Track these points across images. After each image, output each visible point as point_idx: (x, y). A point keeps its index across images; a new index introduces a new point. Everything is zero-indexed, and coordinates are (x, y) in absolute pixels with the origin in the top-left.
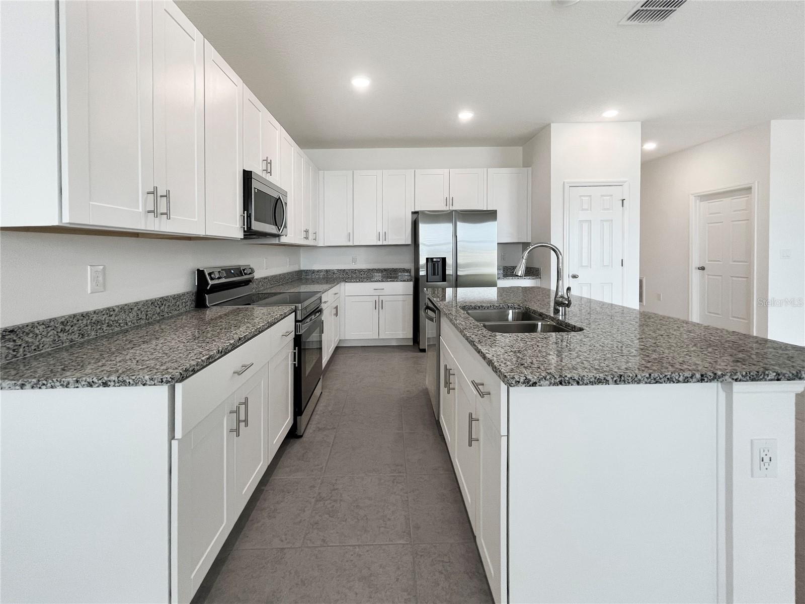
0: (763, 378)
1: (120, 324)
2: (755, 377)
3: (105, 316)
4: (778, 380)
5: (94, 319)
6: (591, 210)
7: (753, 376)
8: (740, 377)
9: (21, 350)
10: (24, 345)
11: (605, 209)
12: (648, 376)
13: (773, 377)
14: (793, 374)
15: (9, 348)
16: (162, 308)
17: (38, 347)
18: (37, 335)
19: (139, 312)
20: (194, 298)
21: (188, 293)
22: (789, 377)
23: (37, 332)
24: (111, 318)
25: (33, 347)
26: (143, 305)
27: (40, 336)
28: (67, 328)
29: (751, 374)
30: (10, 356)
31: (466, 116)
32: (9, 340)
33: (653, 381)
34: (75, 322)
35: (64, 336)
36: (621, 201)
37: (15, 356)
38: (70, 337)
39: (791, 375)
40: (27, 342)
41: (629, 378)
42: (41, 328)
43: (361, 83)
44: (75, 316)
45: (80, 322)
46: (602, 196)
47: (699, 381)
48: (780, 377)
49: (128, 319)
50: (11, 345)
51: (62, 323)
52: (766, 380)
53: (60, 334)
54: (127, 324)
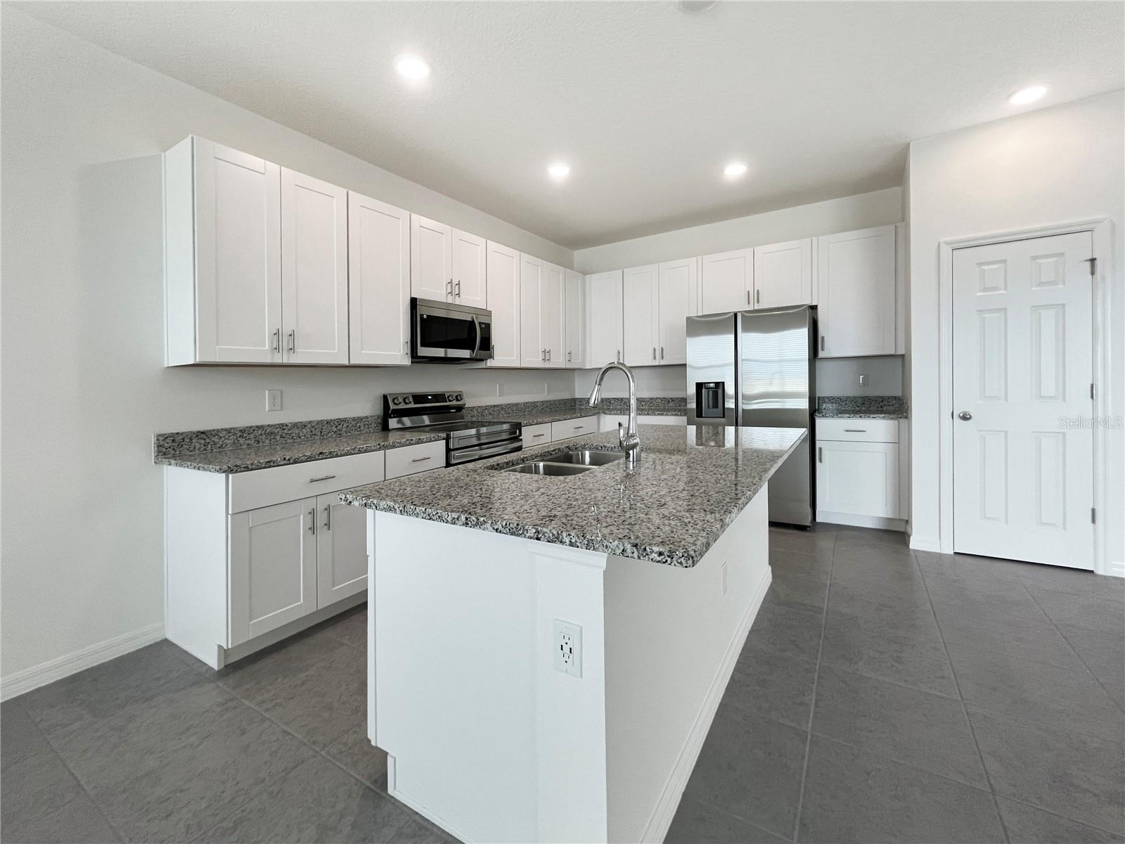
0: (523, 533)
1: (292, 437)
2: (515, 530)
3: (279, 429)
4: (538, 539)
5: (268, 431)
6: (1006, 289)
7: (512, 529)
8: (500, 528)
9: (209, 446)
10: (212, 443)
11: (1041, 284)
12: (424, 510)
13: (532, 535)
14: (553, 535)
15: (200, 444)
16: (339, 428)
17: (222, 445)
18: (221, 437)
19: (313, 429)
20: (380, 421)
21: (371, 416)
22: (549, 537)
23: (221, 435)
24: (284, 431)
25: (218, 446)
26: (318, 423)
27: (223, 439)
28: (245, 435)
29: (511, 526)
30: (202, 449)
31: (735, 170)
32: (201, 439)
33: (428, 517)
34: (252, 431)
35: (242, 440)
36: (1088, 264)
37: (205, 450)
38: (247, 442)
39: (551, 535)
40: (214, 441)
41: (411, 510)
42: (224, 433)
43: (559, 172)
44: (251, 427)
45: (256, 431)
46: (1034, 258)
47: (463, 525)
48: (540, 536)
49: (301, 434)
50: (202, 441)
51: (241, 431)
52: (525, 537)
53: (239, 439)
54: (300, 438)
